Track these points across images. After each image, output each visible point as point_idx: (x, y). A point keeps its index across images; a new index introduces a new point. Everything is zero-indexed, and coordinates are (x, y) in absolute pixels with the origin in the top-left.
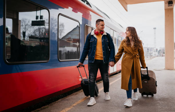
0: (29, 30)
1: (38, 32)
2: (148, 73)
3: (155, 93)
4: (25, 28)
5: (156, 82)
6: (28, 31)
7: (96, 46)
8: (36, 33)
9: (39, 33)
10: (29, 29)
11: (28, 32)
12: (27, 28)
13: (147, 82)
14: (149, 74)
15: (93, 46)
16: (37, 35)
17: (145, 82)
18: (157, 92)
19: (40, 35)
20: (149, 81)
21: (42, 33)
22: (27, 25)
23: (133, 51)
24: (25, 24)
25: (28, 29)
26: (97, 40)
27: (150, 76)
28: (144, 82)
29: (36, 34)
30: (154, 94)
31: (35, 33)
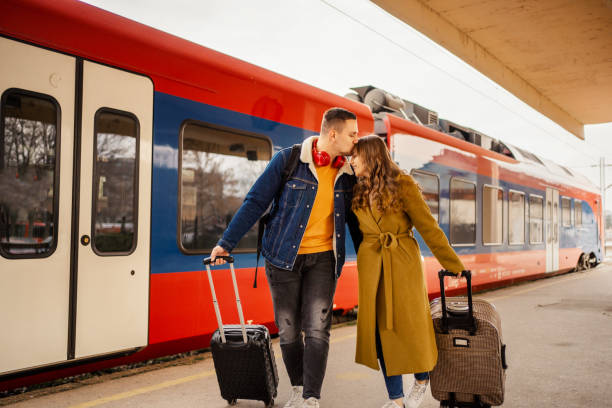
2: (470, 305)
3: (500, 401)
5: (503, 348)
7: (310, 208)
13: (464, 343)
14: (474, 309)
15: (296, 207)
17: (458, 342)
18: (507, 396)
20: (475, 338)
23: (377, 224)
26: (316, 188)
28: (455, 345)
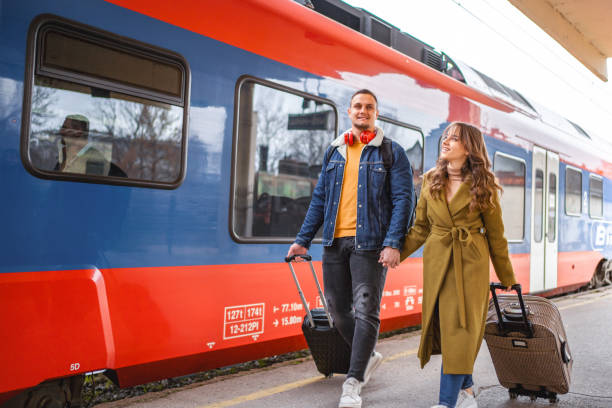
0: (280, 136)
1: (307, 146)
2: (522, 307)
3: (565, 390)
4: (267, 130)
5: (563, 345)
6: (276, 138)
8: (302, 146)
9: (311, 146)
10: (278, 132)
11: (277, 142)
12: (274, 130)
13: (523, 344)
16: (305, 152)
17: (516, 343)
19: (313, 154)
20: (533, 340)
21: (320, 148)
22: (273, 119)
23: (451, 217)
24: (266, 116)
25: (275, 133)
26: (344, 165)
27: (535, 321)
28: (514, 346)
29: (300, 149)
30: (559, 396)
31: (298, 146)
